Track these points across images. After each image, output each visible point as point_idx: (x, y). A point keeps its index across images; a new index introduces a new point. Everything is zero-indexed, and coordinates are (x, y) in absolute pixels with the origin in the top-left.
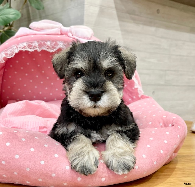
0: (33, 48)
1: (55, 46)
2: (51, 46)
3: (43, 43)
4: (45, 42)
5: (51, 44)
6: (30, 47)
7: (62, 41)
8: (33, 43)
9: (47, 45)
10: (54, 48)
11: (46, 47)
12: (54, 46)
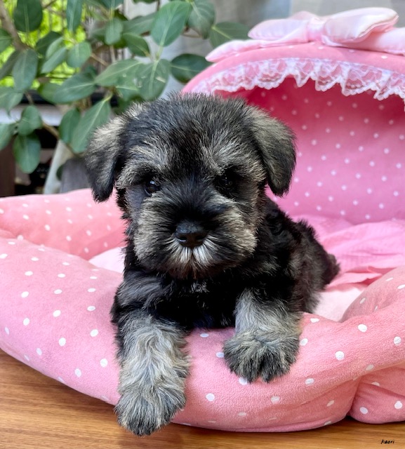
0: (235, 82)
2: (271, 72)
5: (270, 67)
8: (236, 71)
11: (260, 77)
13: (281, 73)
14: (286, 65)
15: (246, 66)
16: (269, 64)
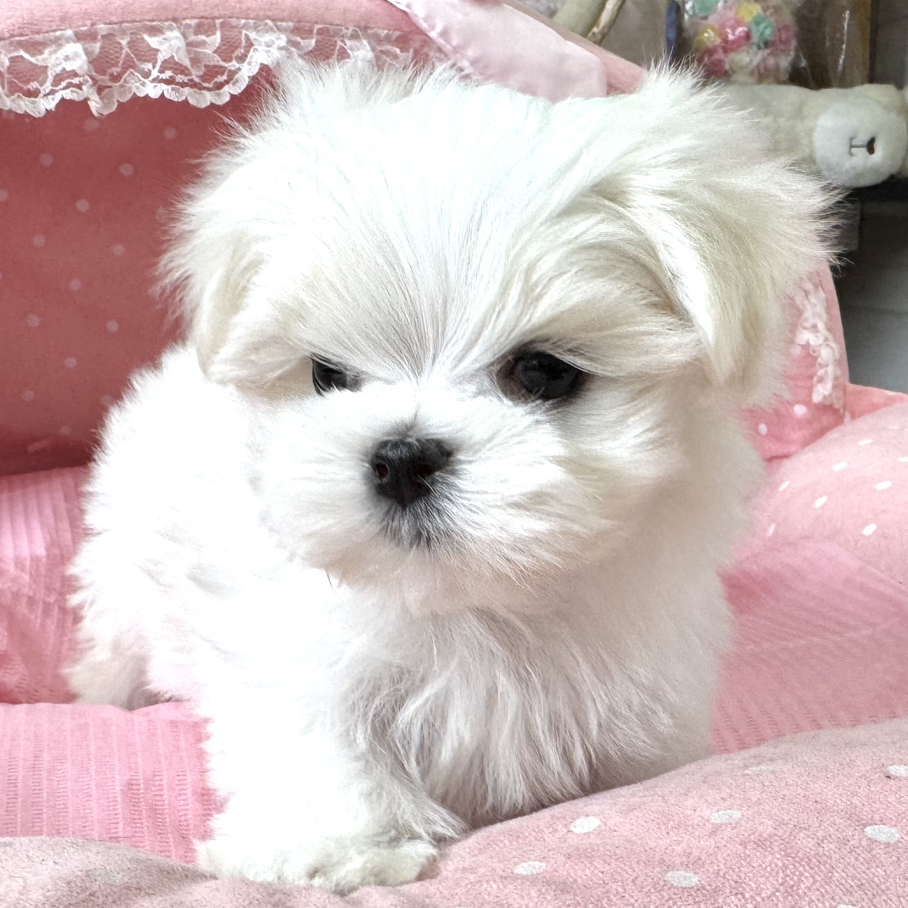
0: (48, 86)
1: (228, 59)
2: (195, 61)
3: (124, 42)
4: (146, 37)
5: (189, 45)
6: (28, 82)
7: (273, 20)
8: (47, 52)
9: (161, 58)
10: (222, 78)
11: (155, 73)
12: (217, 60)
15: (90, 36)
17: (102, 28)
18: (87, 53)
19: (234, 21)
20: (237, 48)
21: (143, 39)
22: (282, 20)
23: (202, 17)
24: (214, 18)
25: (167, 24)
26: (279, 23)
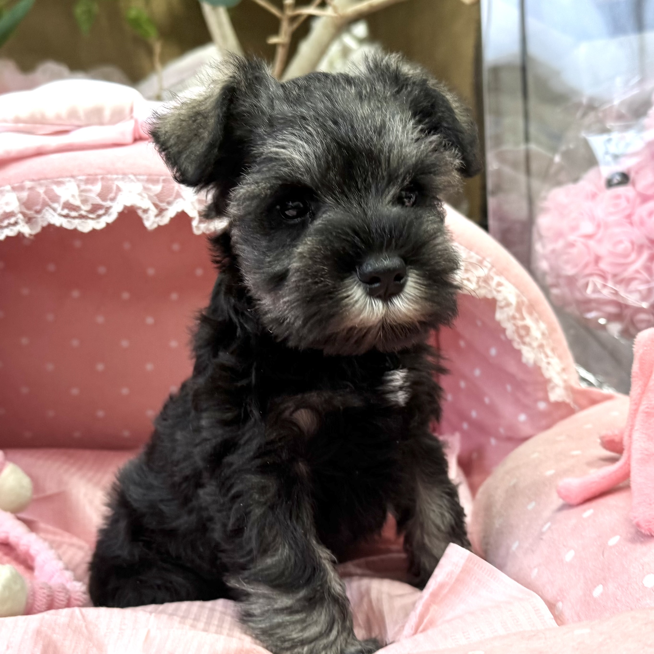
1: (104, 200)
2: (85, 201)
3: (41, 190)
4: (54, 187)
5: (81, 191)
7: (135, 175)
9: (63, 200)
10: (101, 212)
11: (59, 210)
13: (108, 204)
14: (119, 189)
15: (21, 188)
16: (79, 186)
17: (28, 184)
18: (19, 200)
19: (109, 176)
20: (111, 193)
21: (52, 190)
22: (140, 174)
23: (89, 175)
24: (96, 175)
25: (68, 179)
26: (138, 177)
